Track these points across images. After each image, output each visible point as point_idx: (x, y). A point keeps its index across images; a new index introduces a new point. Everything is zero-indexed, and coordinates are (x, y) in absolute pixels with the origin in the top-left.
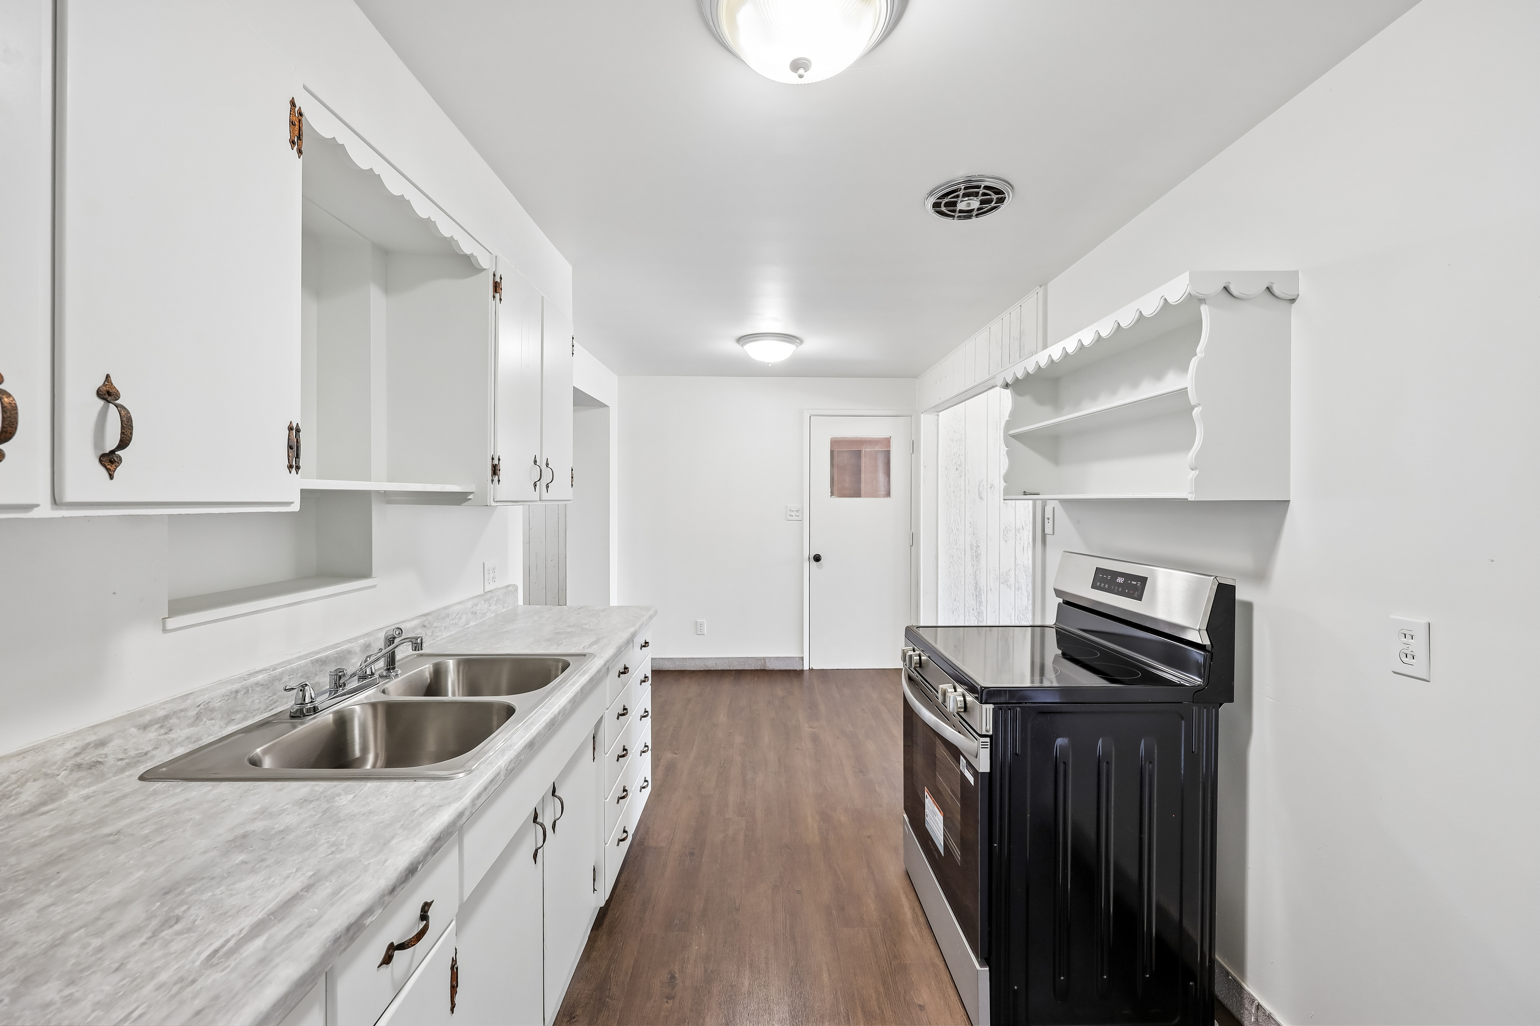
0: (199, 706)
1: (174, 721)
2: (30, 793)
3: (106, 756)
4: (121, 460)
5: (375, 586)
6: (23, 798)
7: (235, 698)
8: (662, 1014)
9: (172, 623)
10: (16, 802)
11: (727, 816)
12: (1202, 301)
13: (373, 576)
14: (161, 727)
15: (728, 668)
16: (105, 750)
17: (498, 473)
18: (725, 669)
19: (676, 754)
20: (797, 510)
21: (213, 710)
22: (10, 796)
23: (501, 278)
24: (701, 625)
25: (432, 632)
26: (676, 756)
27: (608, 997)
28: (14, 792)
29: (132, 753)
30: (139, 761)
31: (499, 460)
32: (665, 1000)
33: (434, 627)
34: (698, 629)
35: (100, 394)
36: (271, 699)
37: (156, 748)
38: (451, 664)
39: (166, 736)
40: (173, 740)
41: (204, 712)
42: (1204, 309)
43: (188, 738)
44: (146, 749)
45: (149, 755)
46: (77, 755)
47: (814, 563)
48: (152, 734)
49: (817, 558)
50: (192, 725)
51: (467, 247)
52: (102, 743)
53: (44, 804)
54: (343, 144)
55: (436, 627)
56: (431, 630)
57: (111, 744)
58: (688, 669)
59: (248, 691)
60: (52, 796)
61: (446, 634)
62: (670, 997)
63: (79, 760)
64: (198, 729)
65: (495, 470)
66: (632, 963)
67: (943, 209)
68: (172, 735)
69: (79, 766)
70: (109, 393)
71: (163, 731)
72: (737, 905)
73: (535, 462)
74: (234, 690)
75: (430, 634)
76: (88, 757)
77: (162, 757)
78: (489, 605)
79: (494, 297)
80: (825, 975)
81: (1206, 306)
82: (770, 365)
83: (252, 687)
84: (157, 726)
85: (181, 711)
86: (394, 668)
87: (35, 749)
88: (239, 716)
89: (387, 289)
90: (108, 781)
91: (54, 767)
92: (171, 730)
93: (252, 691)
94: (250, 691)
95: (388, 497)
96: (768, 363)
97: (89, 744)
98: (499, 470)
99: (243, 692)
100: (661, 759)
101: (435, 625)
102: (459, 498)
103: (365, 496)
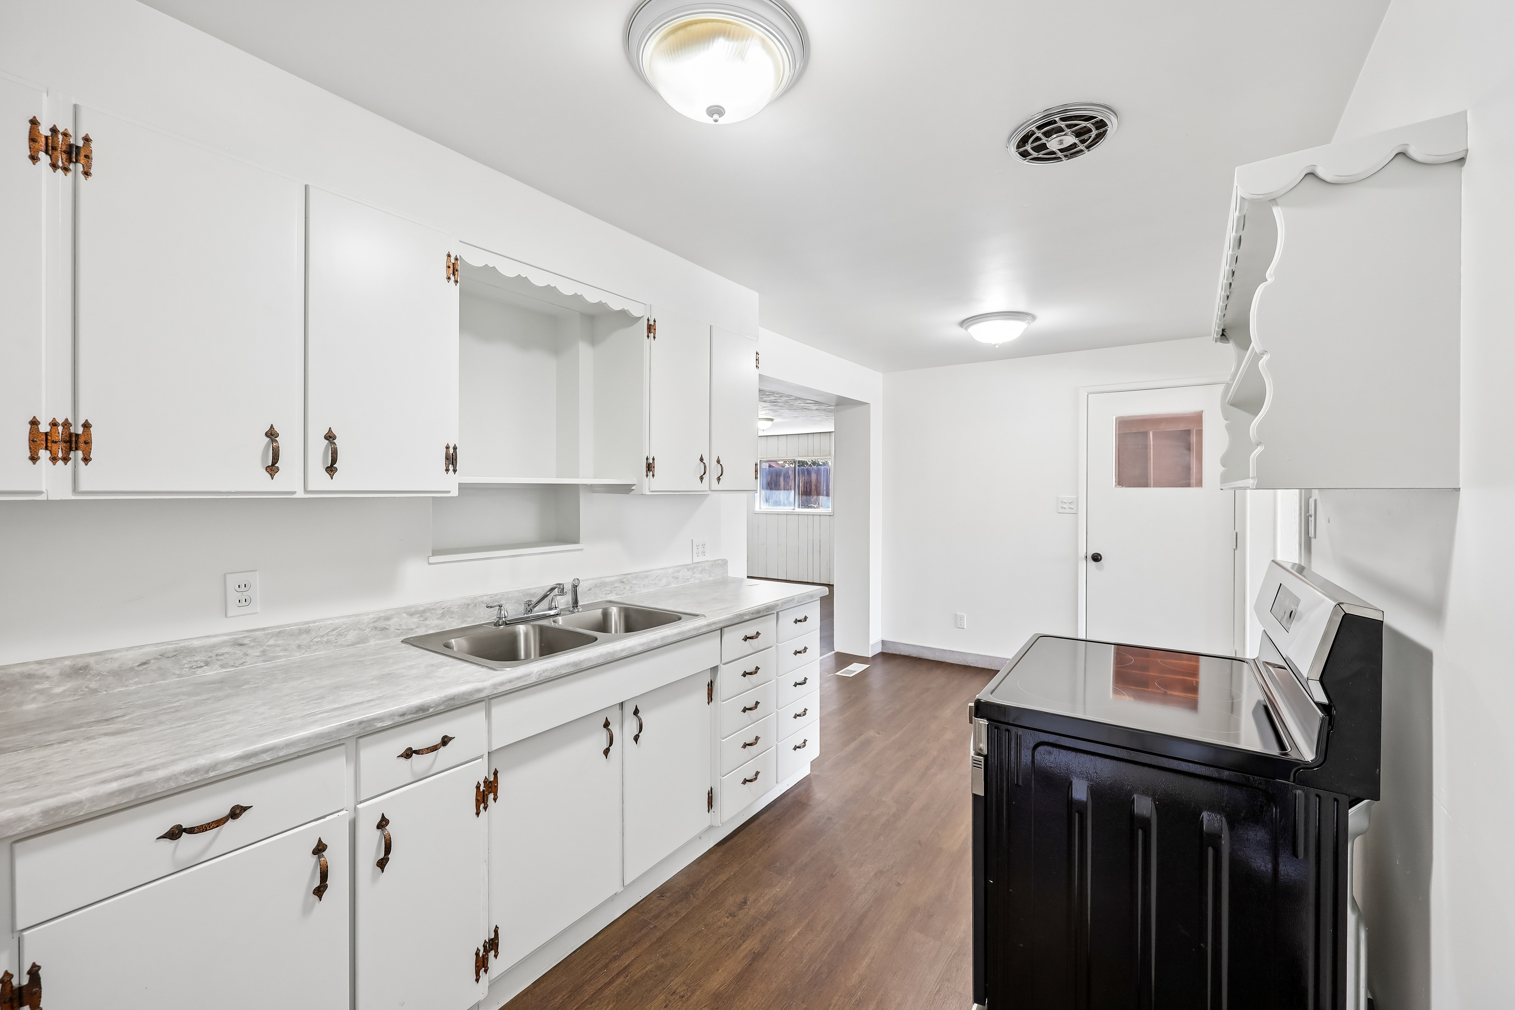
0: (444, 609)
1: (428, 614)
2: (352, 636)
3: (390, 625)
4: (337, 469)
5: (582, 550)
6: (348, 637)
7: (467, 607)
8: (719, 923)
9: (433, 559)
10: (345, 639)
11: (884, 799)
12: (1274, 201)
13: (580, 543)
14: (421, 616)
15: (990, 668)
16: (389, 623)
17: (653, 470)
18: (986, 668)
19: (879, 734)
20: (1070, 501)
21: (452, 613)
22: (342, 635)
23: (655, 321)
24: (962, 618)
25: (631, 587)
26: (877, 735)
27: (693, 894)
28: (344, 634)
29: (404, 627)
30: (408, 632)
31: (653, 459)
32: (728, 915)
33: (633, 584)
34: (957, 622)
35: (326, 438)
36: (492, 612)
37: (417, 627)
38: (614, 611)
39: (423, 622)
40: (428, 625)
41: (447, 612)
42: (1277, 211)
43: (436, 626)
44: (412, 627)
45: (414, 630)
46: (375, 622)
47: (1092, 564)
48: (415, 619)
49: (1096, 558)
50: (439, 619)
51: (616, 305)
52: (388, 619)
53: (358, 643)
54: (494, 267)
55: (635, 584)
56: (630, 586)
57: (392, 620)
58: (947, 661)
59: (476, 605)
60: (363, 640)
61: (644, 591)
62: (732, 915)
63: (376, 624)
64: (443, 622)
65: (650, 467)
66: (724, 879)
67: (1035, 155)
68: (427, 622)
69: (376, 628)
70: (330, 437)
71: (421, 619)
72: (834, 873)
73: (701, 460)
74: (466, 603)
75: (629, 588)
76: (381, 624)
77: (421, 632)
78: (693, 573)
79: (648, 336)
80: (866, 961)
81: (1279, 208)
82: (997, 347)
83: (478, 603)
84: (419, 615)
85: (433, 609)
86: (577, 606)
87: (356, 615)
88: (470, 619)
89: (593, 341)
90: (391, 639)
91: (363, 626)
92: (426, 619)
93: (479, 605)
94: (478, 606)
95: (591, 488)
96: (995, 345)
97: (381, 617)
98: (654, 467)
99: (472, 606)
100: (863, 734)
101: (634, 582)
102: (626, 489)
103: (575, 488)
